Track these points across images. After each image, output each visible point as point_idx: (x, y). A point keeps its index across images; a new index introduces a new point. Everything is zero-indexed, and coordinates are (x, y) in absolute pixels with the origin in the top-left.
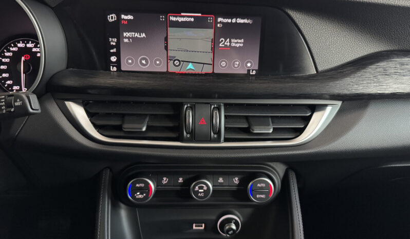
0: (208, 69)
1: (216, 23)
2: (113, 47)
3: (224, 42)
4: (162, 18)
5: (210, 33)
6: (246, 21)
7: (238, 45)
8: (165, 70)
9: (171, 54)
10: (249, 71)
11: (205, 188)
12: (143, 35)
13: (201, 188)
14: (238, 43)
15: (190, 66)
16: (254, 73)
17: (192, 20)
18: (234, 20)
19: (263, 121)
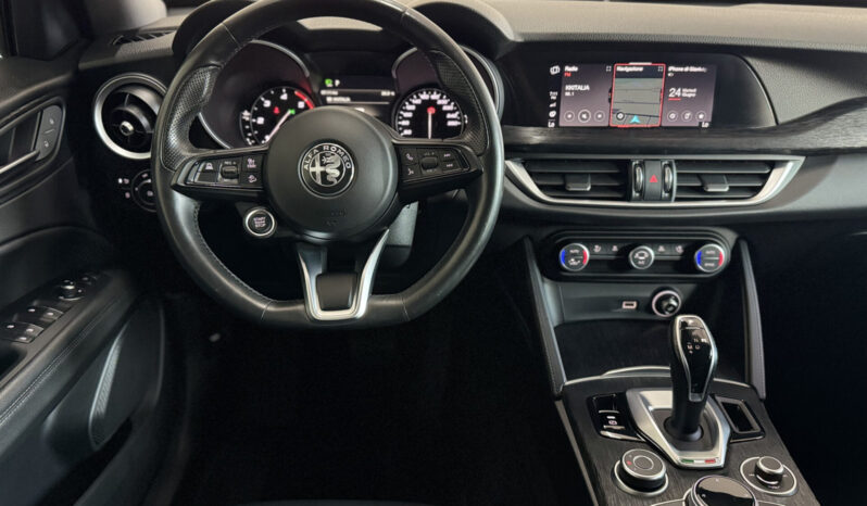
0: (655, 123)
1: (667, 72)
2: (553, 101)
3: (675, 92)
4: (609, 68)
5: (660, 82)
6: (699, 69)
7: (689, 95)
8: (606, 124)
9: (614, 106)
10: (701, 123)
11: (646, 255)
12: (587, 88)
13: (642, 255)
14: (690, 93)
15: (635, 119)
16: (706, 125)
17: (641, 69)
18: (687, 69)
19: (717, 179)
